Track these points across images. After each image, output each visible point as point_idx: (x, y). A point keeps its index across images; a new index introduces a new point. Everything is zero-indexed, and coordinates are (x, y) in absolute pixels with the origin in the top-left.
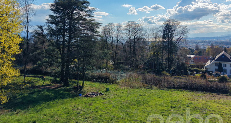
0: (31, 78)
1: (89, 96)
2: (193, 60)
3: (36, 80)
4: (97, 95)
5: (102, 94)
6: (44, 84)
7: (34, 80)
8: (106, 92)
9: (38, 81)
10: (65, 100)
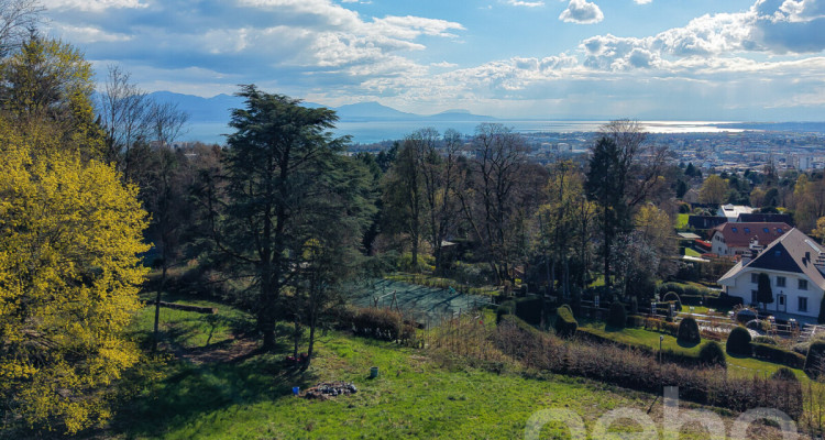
0: (178, 311)
1: (315, 397)
2: (721, 236)
3: (191, 323)
4: (340, 392)
5: (353, 391)
6: (211, 342)
7: (185, 323)
8: (368, 382)
9: (196, 327)
10: (254, 408)
